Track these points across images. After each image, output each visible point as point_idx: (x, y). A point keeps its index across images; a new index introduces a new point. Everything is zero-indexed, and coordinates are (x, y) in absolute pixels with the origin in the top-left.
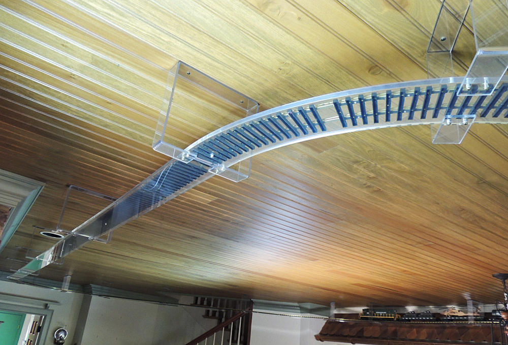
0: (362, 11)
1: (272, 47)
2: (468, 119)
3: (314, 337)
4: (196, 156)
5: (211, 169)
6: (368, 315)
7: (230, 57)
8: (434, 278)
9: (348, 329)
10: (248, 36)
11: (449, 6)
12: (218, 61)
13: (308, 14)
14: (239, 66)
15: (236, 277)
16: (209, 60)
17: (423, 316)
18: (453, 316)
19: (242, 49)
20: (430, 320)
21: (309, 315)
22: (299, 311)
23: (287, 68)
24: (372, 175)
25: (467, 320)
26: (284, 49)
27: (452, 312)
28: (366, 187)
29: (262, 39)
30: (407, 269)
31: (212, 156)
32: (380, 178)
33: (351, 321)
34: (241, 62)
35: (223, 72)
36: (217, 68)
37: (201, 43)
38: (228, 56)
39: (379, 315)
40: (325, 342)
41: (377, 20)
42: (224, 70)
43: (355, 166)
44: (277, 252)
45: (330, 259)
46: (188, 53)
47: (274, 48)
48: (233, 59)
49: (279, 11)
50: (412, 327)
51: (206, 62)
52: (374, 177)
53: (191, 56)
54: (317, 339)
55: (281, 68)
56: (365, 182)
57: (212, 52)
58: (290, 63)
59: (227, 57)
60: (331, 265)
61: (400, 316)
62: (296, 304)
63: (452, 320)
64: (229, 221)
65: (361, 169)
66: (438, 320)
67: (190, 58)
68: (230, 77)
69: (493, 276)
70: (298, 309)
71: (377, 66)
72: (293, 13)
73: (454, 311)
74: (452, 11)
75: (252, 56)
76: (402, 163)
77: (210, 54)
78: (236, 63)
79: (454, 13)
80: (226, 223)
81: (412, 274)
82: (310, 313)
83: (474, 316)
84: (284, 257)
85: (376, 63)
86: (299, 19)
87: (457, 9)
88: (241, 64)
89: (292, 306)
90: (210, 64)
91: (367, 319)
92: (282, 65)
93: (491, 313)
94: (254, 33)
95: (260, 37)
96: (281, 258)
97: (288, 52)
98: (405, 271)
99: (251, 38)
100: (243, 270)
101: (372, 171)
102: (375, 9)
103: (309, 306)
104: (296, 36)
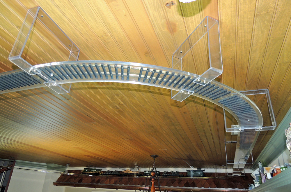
0: (156, 26)
1: (103, 23)
2: (190, 92)
3: (53, 183)
4: (41, 72)
5: (46, 83)
6: (86, 171)
7: (76, 18)
8: (126, 155)
9: (74, 179)
10: (93, 12)
11: (190, 39)
12: (66, 17)
13: (131, 15)
14: (79, 25)
15: (10, 146)
16: (61, 14)
17: (114, 173)
18: (127, 173)
19: (86, 17)
20: (117, 175)
21: (52, 171)
22: (46, 168)
23: (106, 37)
24: (122, 103)
25: (133, 175)
26: (110, 27)
27: (127, 171)
28: (116, 108)
29: (100, 17)
30: (115, 150)
31: (52, 75)
32: (124, 105)
33: (76, 175)
34: (81, 24)
35: (66, 25)
36: (64, 21)
37: (61, 2)
38: (75, 17)
39: (92, 172)
40: (59, 186)
41: (160, 33)
42: (68, 24)
43: (116, 97)
44: (48, 134)
45: (78, 141)
46: (48, 4)
47: (104, 24)
48: (77, 20)
49: (117, 7)
50: (107, 178)
51: (58, 15)
52: (122, 104)
53: (49, 7)
54: (54, 185)
55: (103, 36)
56: (116, 105)
57: (65, 10)
58: (109, 35)
59: (73, 17)
60: (77, 144)
61: (103, 172)
62: (45, 164)
63: (126, 175)
64: (24, 112)
65: (118, 99)
66: (121, 175)
67: (48, 7)
68: (70, 29)
69: (151, 156)
70: (46, 167)
71: (150, 53)
72: (124, 11)
73: (128, 171)
74: (190, 42)
75: (89, 23)
76: (138, 100)
77: (64, 11)
78: (78, 23)
79: (190, 43)
80: (21, 112)
81: (117, 152)
82: (53, 169)
83: (137, 173)
84: (51, 137)
85: (150, 51)
86: (125, 15)
87: (192, 42)
88: (80, 25)
89: (42, 165)
90: (60, 17)
91: (86, 173)
92: (104, 35)
93: (143, 172)
94: (97, 11)
95: (99, 15)
96: (49, 138)
97: (111, 29)
98: (114, 151)
99: (94, 13)
100: (18, 142)
101: (123, 101)
102: (162, 27)
103: (53, 165)
104: (119, 23)
